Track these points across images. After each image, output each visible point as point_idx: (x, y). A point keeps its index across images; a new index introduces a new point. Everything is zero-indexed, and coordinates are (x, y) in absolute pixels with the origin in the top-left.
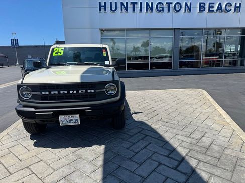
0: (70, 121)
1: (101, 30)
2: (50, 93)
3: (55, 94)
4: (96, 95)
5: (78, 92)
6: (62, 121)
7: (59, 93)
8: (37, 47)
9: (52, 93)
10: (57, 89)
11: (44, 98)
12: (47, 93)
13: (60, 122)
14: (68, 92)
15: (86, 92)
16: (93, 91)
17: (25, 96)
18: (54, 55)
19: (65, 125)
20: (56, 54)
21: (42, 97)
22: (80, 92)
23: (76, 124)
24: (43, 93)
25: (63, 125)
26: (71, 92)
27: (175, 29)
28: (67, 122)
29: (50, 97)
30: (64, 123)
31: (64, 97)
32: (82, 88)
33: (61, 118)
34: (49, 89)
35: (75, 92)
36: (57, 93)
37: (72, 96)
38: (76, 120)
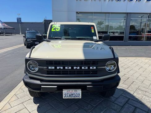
0: (72, 95)
1: (77, 13)
2: (56, 68)
3: (60, 69)
4: (97, 71)
5: (81, 68)
6: (66, 95)
7: (64, 68)
8: (32, 23)
9: (58, 68)
10: (63, 64)
11: (50, 72)
12: (53, 68)
13: (64, 96)
14: (72, 68)
15: (89, 68)
16: (95, 68)
17: (32, 69)
18: (53, 30)
19: (67, 98)
20: (54, 29)
21: (47, 71)
22: (83, 68)
23: (78, 98)
24: (50, 68)
25: (66, 98)
26: (75, 68)
27: (128, 13)
28: (70, 95)
29: (55, 71)
30: (67, 96)
31: (68, 71)
32: (85, 64)
33: (65, 92)
34: (55, 64)
35: (78, 68)
36: (62, 68)
37: (75, 71)
38: (78, 94)
